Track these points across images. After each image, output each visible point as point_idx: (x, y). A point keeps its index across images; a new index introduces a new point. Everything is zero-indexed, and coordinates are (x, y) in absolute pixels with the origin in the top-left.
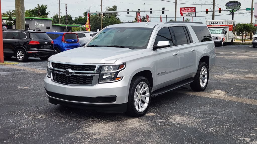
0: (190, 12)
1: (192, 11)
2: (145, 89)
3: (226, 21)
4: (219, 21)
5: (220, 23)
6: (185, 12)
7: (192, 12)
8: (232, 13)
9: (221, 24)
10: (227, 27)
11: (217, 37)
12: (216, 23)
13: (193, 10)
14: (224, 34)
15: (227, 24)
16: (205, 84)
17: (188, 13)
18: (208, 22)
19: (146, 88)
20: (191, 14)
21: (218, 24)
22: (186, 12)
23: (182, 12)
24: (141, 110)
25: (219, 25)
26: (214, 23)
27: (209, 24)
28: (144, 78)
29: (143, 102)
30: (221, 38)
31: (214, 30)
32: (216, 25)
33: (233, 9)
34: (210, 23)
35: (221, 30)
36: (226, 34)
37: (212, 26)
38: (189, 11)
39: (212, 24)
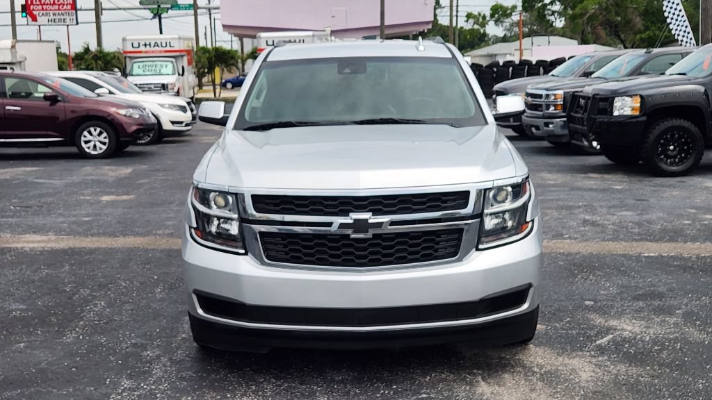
0: (59, 9)
1: (65, 7)
3: (180, 38)
4: (150, 39)
5: (164, 45)
6: (43, 9)
7: (65, 10)
9: (168, 48)
10: (182, 56)
11: (163, 85)
12: (152, 45)
13: (67, 5)
14: (179, 74)
15: (182, 49)
17: (54, 15)
18: (129, 40)
20: (62, 17)
21: (158, 46)
22: (46, 10)
23: (33, 10)
25: (161, 49)
26: (145, 45)
27: (133, 47)
30: (175, 86)
31: (149, 63)
32: (152, 49)
33: (159, 6)
34: (136, 45)
35: (170, 65)
36: (183, 75)
37: (140, 52)
38: (57, 7)
39: (142, 48)
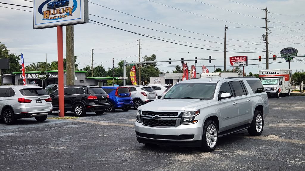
0: (241, 61)
1: (243, 60)
2: (213, 131)
3: (281, 71)
4: (274, 71)
5: (275, 73)
6: (235, 61)
7: (243, 61)
8: (288, 61)
9: (276, 74)
10: (283, 77)
11: (272, 88)
12: (270, 73)
13: (244, 59)
14: (280, 84)
15: (282, 74)
16: (260, 130)
17: (239, 63)
18: (262, 71)
19: (215, 130)
20: (242, 64)
21: (272, 73)
22: (237, 61)
23: (232, 61)
24: (211, 146)
25: (273, 74)
26: (268, 73)
27: (263, 74)
28: (213, 122)
29: (213, 141)
30: (276, 89)
31: (268, 80)
32: (270, 75)
33: (289, 57)
34: (264, 73)
35: (276, 81)
36: (282, 84)
37: (266, 76)
38: (240, 60)
39: (266, 74)
